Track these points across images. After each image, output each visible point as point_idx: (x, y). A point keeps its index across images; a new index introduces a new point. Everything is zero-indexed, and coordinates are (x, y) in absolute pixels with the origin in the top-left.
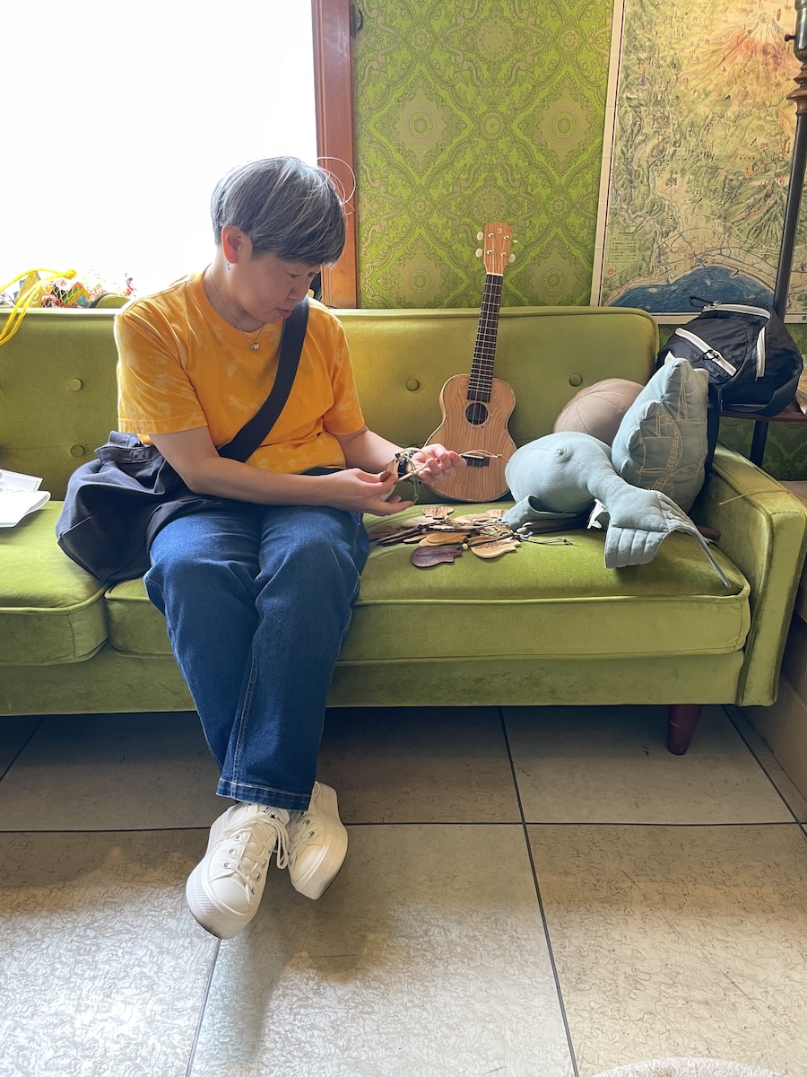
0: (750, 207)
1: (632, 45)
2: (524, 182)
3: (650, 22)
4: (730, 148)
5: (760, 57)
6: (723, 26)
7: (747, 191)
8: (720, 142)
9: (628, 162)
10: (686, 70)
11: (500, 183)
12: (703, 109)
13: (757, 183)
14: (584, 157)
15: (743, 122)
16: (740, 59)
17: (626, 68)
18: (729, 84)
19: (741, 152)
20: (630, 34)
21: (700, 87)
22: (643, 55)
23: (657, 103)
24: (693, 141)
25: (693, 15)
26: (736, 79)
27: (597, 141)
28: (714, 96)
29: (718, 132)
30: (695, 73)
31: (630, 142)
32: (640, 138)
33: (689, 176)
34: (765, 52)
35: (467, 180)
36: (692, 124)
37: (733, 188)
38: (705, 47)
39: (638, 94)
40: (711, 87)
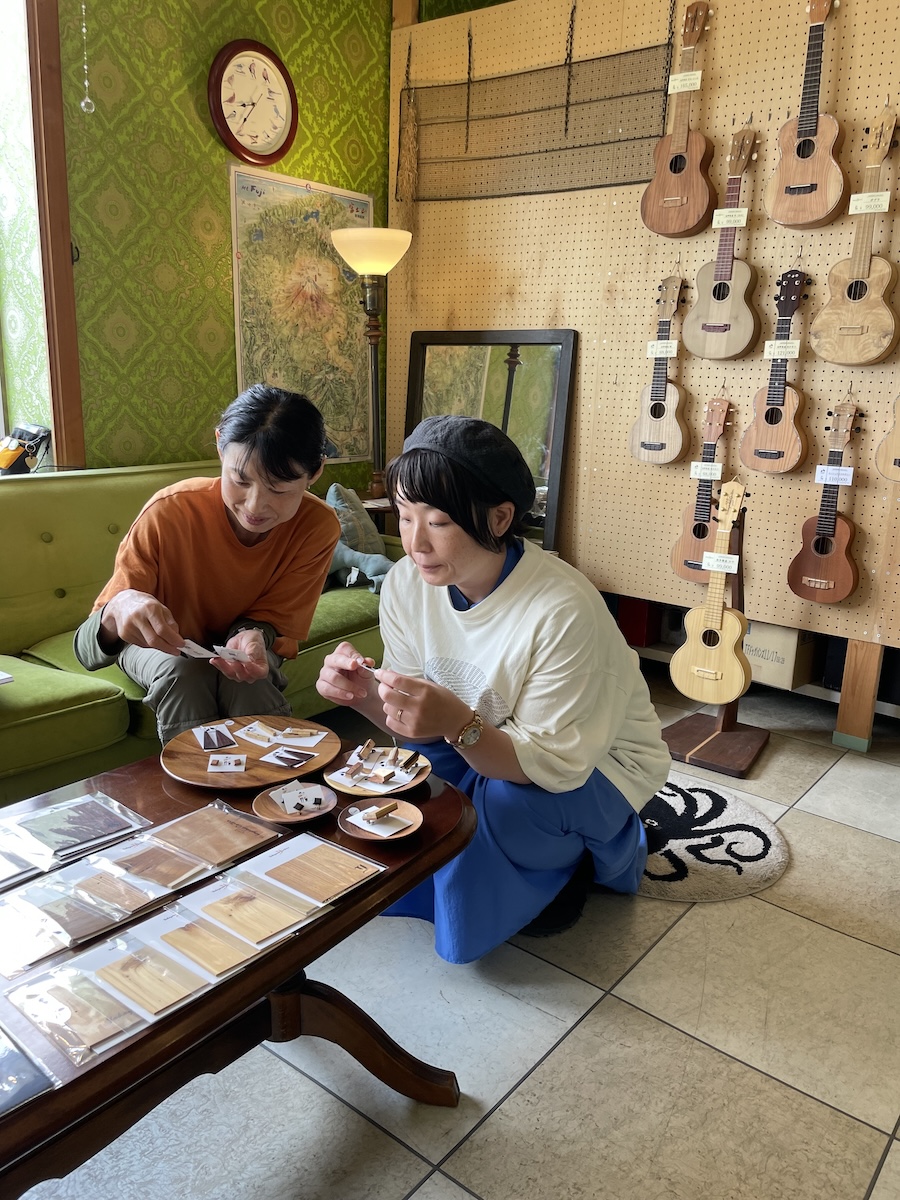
0: (316, 392)
1: (245, 290)
2: (191, 374)
3: (253, 276)
4: (302, 355)
5: (309, 302)
6: (290, 282)
7: (313, 383)
8: (297, 351)
9: (251, 362)
10: (275, 307)
11: (177, 374)
12: (286, 331)
13: (317, 377)
14: (225, 358)
15: (306, 340)
16: (300, 302)
17: (243, 303)
18: (297, 317)
19: (308, 358)
20: (243, 282)
21: (282, 318)
22: (252, 296)
23: (262, 326)
24: (283, 351)
25: (274, 274)
26: (300, 314)
27: (232, 348)
28: (290, 324)
29: (295, 346)
30: (279, 309)
31: (250, 350)
32: (255, 347)
33: (284, 373)
34: (312, 300)
35: (155, 371)
36: (281, 340)
37: (305, 380)
38: (282, 294)
39: (251, 320)
40: (288, 319)
